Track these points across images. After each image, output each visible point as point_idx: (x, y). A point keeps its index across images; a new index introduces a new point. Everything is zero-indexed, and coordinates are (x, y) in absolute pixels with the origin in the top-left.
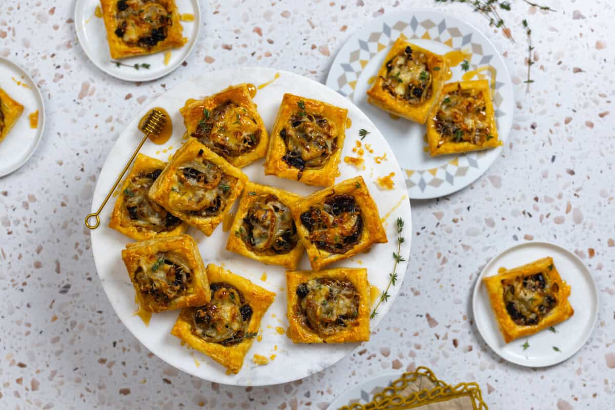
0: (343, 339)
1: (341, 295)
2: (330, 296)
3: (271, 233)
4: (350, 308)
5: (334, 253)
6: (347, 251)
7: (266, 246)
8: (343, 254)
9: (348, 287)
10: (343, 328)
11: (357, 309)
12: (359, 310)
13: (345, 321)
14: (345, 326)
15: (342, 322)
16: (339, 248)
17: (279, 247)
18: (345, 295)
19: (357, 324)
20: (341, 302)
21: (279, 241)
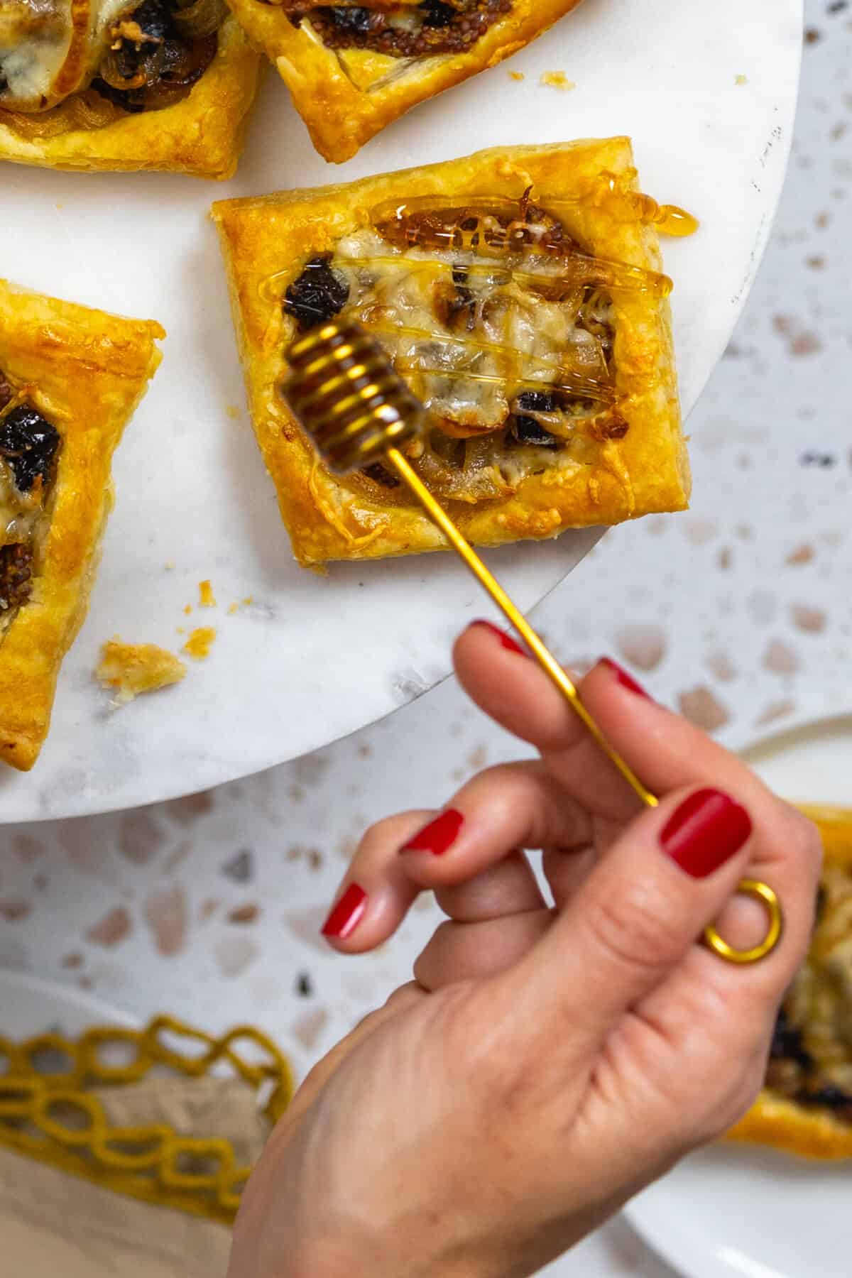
0: (555, 513)
1: (513, 290)
2: (457, 299)
3: (78, 10)
4: (568, 348)
5: (415, 51)
6: (482, 33)
7: (62, 82)
8: (464, 49)
9: (544, 241)
10: (550, 457)
11: (608, 353)
12: (617, 351)
13: (551, 419)
14: (558, 446)
15: (539, 430)
16: (439, 24)
17: (128, 78)
18: (535, 287)
19: (618, 430)
20: (521, 325)
21: (128, 43)
